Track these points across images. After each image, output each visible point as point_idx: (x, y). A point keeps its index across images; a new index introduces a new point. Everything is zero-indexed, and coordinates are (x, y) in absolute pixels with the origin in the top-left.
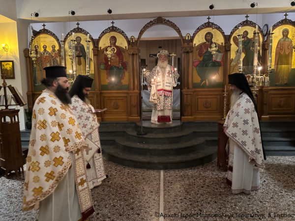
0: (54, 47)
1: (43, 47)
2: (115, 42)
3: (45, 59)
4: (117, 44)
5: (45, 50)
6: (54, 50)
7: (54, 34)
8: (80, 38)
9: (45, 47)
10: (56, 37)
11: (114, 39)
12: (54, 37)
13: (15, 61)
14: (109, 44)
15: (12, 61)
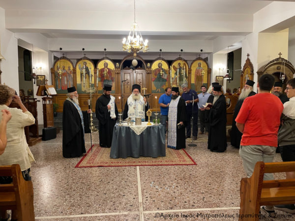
0: (69, 68)
4: (108, 67)
5: (64, 69)
9: (64, 67)
10: (71, 62)
11: (106, 64)
13: (46, 75)
14: (103, 67)
15: (44, 76)
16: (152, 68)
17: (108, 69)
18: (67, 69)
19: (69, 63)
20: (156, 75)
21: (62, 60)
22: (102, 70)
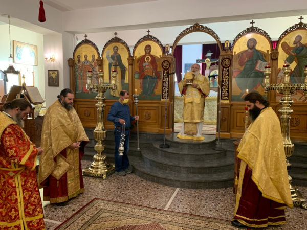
0: (93, 56)
1: (85, 57)
2: (150, 51)
3: (86, 68)
4: (152, 53)
5: (86, 59)
6: (93, 60)
7: (94, 45)
8: (117, 47)
9: (86, 57)
10: (96, 47)
11: (148, 48)
12: (94, 47)
13: (60, 70)
14: (144, 53)
15: (57, 71)
16: (234, 50)
17: (152, 56)
18: (90, 59)
19: (93, 49)
20: (241, 64)
21: (84, 46)
22: (142, 59)
